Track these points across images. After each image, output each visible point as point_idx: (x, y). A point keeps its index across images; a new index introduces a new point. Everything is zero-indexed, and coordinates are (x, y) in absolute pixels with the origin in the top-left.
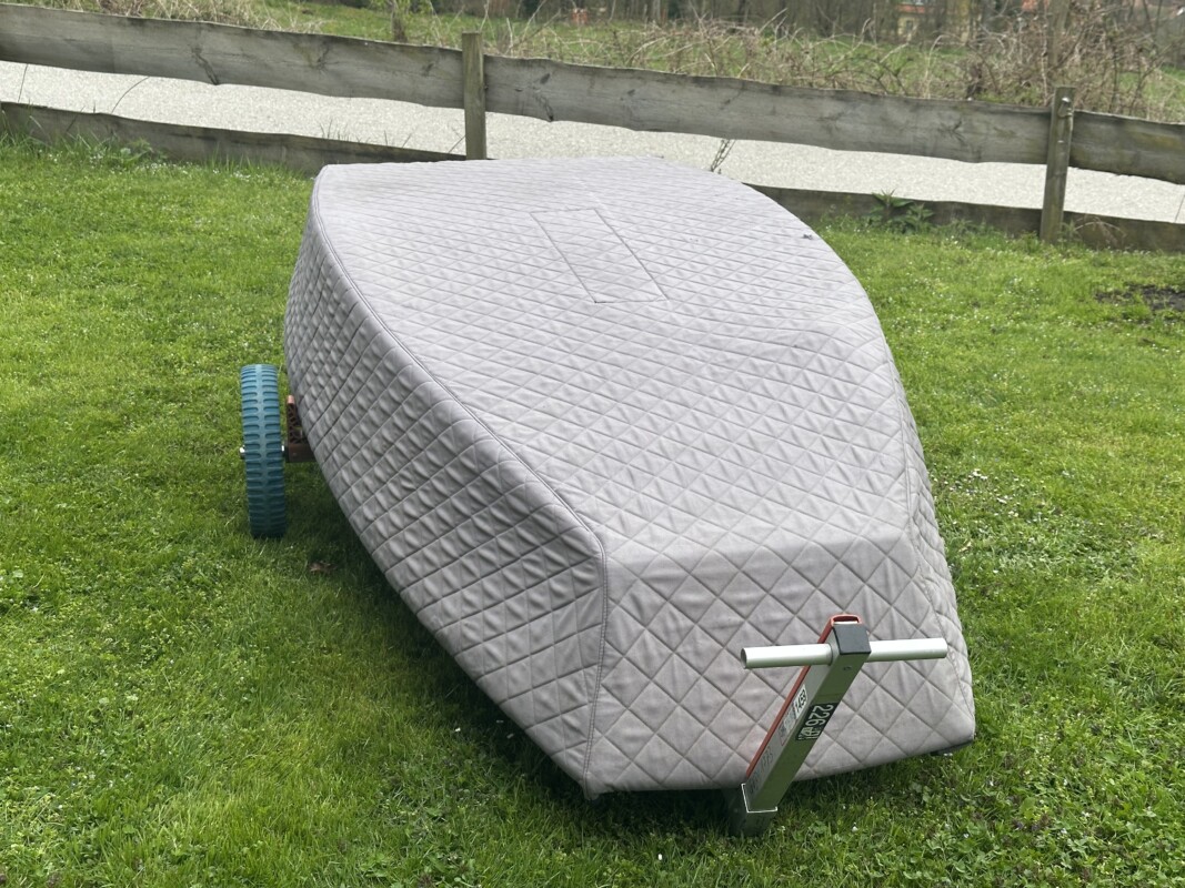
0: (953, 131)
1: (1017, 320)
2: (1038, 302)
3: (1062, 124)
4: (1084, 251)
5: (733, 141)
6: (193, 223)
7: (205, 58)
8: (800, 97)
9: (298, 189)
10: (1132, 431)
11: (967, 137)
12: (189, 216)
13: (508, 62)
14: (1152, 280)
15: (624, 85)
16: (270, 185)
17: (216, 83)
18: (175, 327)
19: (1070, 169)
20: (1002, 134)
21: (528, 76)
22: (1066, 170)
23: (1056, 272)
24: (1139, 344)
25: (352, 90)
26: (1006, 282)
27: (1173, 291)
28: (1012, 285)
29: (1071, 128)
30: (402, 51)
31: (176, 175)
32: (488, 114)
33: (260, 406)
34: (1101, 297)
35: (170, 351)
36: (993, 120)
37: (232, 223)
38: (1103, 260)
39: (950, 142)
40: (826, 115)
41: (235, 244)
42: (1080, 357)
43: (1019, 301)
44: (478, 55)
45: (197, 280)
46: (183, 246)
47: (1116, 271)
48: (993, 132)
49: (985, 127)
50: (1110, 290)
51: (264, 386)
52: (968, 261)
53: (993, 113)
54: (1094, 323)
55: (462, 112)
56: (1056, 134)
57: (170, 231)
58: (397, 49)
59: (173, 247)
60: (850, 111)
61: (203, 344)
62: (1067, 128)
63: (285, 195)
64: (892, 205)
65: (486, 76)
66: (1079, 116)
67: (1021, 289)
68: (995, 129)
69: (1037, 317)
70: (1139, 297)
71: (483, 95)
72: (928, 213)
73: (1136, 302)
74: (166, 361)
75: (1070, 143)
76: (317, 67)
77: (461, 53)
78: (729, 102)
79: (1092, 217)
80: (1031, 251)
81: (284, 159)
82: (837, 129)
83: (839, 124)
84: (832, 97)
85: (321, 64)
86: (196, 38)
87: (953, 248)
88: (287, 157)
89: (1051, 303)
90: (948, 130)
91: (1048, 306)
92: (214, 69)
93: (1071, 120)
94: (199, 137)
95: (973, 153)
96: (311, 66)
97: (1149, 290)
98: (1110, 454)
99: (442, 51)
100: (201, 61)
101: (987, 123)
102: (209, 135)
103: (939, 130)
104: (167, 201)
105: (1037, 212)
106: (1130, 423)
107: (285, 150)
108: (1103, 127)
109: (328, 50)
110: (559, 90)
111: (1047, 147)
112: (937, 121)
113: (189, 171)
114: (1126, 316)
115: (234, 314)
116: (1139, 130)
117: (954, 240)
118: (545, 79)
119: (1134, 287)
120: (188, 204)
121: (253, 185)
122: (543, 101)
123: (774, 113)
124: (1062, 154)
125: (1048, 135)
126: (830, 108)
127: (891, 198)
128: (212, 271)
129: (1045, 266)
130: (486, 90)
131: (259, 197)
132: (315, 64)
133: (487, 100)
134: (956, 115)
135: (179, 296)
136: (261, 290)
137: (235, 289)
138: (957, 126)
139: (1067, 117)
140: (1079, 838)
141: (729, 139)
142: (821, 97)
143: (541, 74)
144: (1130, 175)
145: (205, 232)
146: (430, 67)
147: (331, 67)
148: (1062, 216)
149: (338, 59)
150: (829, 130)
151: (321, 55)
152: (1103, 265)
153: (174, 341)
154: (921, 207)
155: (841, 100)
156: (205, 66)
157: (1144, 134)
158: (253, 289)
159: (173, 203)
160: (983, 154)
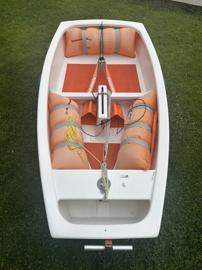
64: (188, 6)
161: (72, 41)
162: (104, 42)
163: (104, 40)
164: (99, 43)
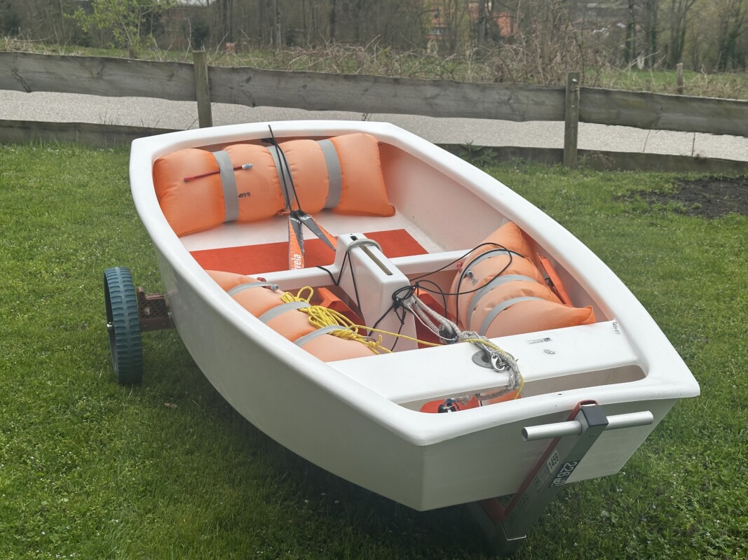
0: (507, 103)
1: (570, 215)
2: (580, 204)
3: (573, 96)
4: (595, 172)
5: (369, 115)
6: (27, 182)
7: (21, 75)
8: (412, 85)
9: (93, 157)
10: (663, 278)
11: (515, 106)
12: (23, 178)
13: (224, 70)
14: (641, 188)
15: (300, 82)
16: (73, 156)
17: (29, 91)
18: (31, 250)
19: (580, 123)
20: (536, 103)
21: (237, 79)
22: (577, 123)
23: (583, 185)
24: (648, 226)
25: (120, 92)
26: (557, 192)
27: (656, 193)
28: (561, 194)
29: (579, 98)
30: (154, 65)
31: (7, 152)
32: (212, 104)
33: (122, 295)
34: (616, 198)
35: (32, 266)
36: (531, 95)
37: (54, 181)
38: (608, 177)
39: (505, 109)
40: (428, 96)
41: (59, 194)
42: (617, 235)
43: (567, 203)
44: (204, 66)
45: (39, 218)
46: (24, 197)
47: (618, 183)
48: (531, 102)
49: (526, 99)
50: (620, 194)
51: (124, 281)
52: (529, 182)
53: (530, 90)
54: (617, 215)
55: (196, 103)
56: (569, 101)
57: (13, 188)
58: (151, 64)
59: (18, 198)
60: (443, 93)
61: (54, 260)
62: (576, 98)
63: (85, 161)
64: (472, 150)
65: (210, 79)
66: (582, 90)
67: (567, 196)
68: (532, 100)
69: (581, 212)
70: (638, 198)
71: (209, 92)
72: (495, 154)
73: (637, 201)
74: (30, 273)
75: (579, 107)
76: (97, 78)
77: (192, 65)
78: (367, 90)
79: (595, 152)
80: (564, 174)
81: (77, 139)
82: (436, 104)
83: (436, 101)
84: (431, 85)
85: (100, 76)
86: (14, 62)
87: (517, 174)
88: (80, 137)
89: (588, 204)
90: (504, 102)
91: (586, 206)
92: (27, 82)
93: (579, 92)
94: (19, 127)
95: (520, 116)
96: (92, 77)
97: (643, 193)
98: (656, 293)
99: (180, 64)
100: (18, 77)
101: (527, 97)
102: (25, 126)
103: (498, 102)
104: (6, 170)
105: (561, 150)
106: (661, 274)
107: (78, 133)
108: (597, 96)
109: (104, 67)
110: (258, 86)
111: (564, 110)
112: (497, 97)
113: (15, 149)
114: (634, 209)
115: (70, 239)
116: (619, 97)
117: (517, 169)
118: (248, 80)
119: (633, 192)
120: (21, 171)
121: (61, 156)
122: (248, 94)
123: (395, 96)
124: (574, 114)
125: (564, 103)
126: (430, 91)
127: (471, 146)
128: (48, 212)
129: (576, 183)
130: (210, 88)
131: (68, 163)
132: (95, 76)
133: (211, 95)
134: (508, 93)
135: (29, 230)
136: (84, 222)
137: (66, 223)
138: (509, 100)
139: (576, 91)
140: (718, 537)
141: (368, 113)
142: (424, 85)
143: (245, 77)
144: (615, 125)
145: (37, 187)
146: (172, 75)
147: (106, 78)
148: (576, 152)
149: (111, 72)
150: (431, 105)
151: (99, 70)
152: (608, 180)
153: (32, 259)
154: (490, 151)
155: (437, 86)
156: (21, 80)
157: (622, 99)
158: (78, 222)
159: (10, 170)
160: (526, 116)
161: (187, 180)
162: (292, 173)
163: (291, 167)
164: (278, 177)
